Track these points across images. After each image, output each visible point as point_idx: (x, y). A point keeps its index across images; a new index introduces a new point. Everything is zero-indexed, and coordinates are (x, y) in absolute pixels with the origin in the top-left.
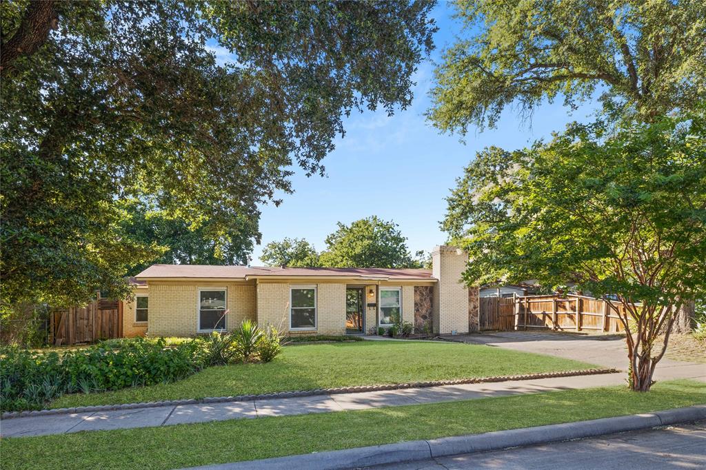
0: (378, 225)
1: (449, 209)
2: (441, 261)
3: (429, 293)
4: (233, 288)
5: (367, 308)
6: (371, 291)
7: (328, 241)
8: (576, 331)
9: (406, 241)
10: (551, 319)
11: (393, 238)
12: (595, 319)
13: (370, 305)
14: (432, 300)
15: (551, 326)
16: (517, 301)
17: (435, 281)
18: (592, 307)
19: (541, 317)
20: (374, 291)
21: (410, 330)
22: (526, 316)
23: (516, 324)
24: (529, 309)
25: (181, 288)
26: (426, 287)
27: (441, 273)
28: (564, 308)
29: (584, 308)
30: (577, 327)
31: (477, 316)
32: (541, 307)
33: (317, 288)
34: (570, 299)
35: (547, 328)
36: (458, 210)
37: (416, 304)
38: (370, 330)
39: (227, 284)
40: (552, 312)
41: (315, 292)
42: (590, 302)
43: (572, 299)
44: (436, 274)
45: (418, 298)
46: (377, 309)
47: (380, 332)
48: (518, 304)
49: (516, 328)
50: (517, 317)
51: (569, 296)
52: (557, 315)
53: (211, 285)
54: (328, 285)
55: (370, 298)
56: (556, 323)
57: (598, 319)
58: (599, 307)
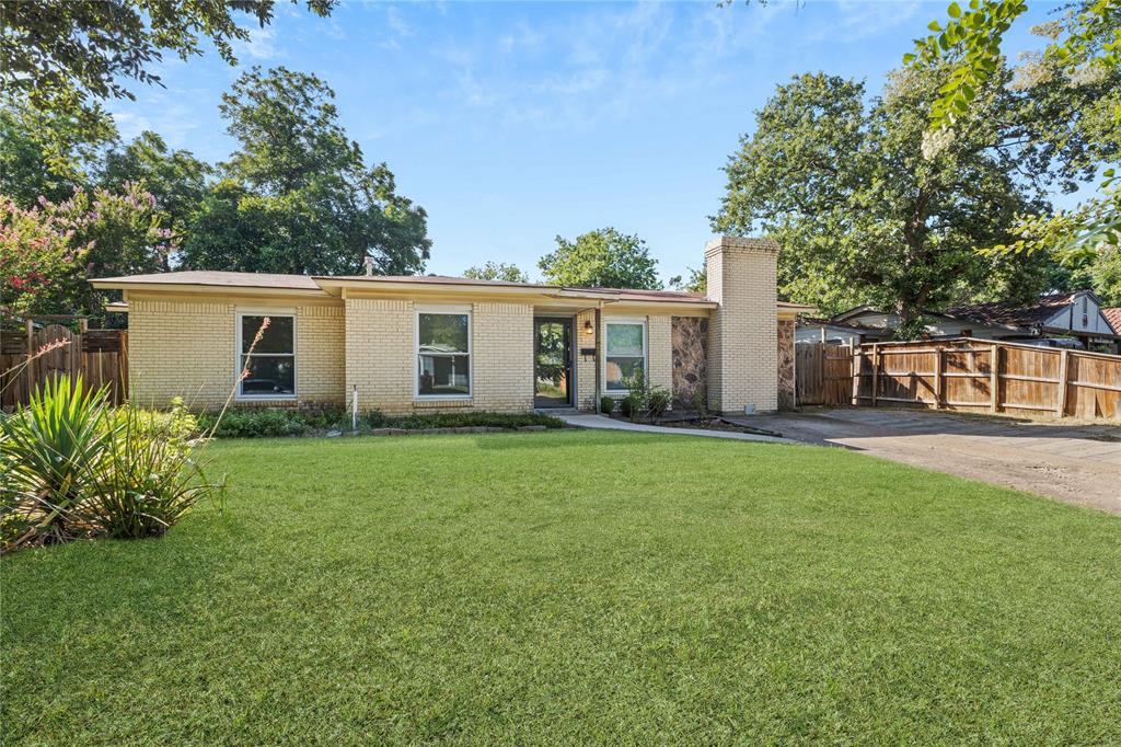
0: (615, 241)
1: (730, 187)
2: (724, 268)
3: (700, 328)
4: (308, 310)
5: (580, 358)
6: (587, 325)
7: (543, 265)
8: (992, 411)
9: (655, 265)
10: (930, 388)
11: (636, 260)
12: (1038, 390)
13: (585, 352)
14: (705, 345)
15: (931, 401)
16: (857, 352)
17: (714, 307)
18: (1030, 363)
19: (907, 383)
20: (593, 323)
21: (665, 404)
22: (875, 379)
23: (855, 393)
24: (881, 367)
25: (198, 308)
26: (695, 320)
27: (724, 290)
28: (963, 367)
29: (1010, 365)
30: (992, 402)
31: (791, 378)
32: (909, 362)
33: (472, 312)
34: (976, 349)
35: (922, 406)
36: (745, 191)
37: (675, 352)
38: (586, 402)
39: (296, 302)
40: (933, 375)
41: (469, 319)
42: (1025, 354)
43: (981, 348)
44: (715, 293)
45: (680, 340)
46: (598, 361)
47: (605, 408)
48: (859, 358)
49: (854, 402)
50: (856, 381)
51: (973, 343)
52: (943, 380)
53: (261, 304)
54: (495, 306)
55: (585, 339)
56: (942, 397)
57: (1047, 389)
58: (1047, 366)
